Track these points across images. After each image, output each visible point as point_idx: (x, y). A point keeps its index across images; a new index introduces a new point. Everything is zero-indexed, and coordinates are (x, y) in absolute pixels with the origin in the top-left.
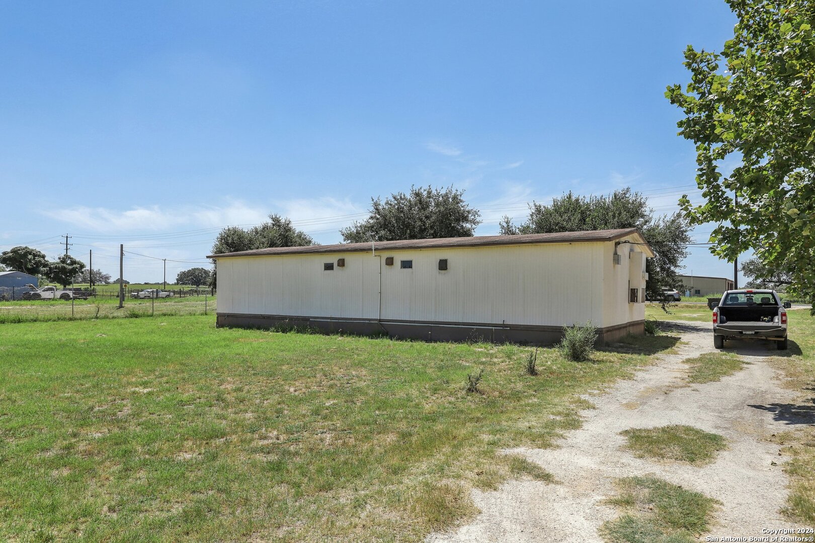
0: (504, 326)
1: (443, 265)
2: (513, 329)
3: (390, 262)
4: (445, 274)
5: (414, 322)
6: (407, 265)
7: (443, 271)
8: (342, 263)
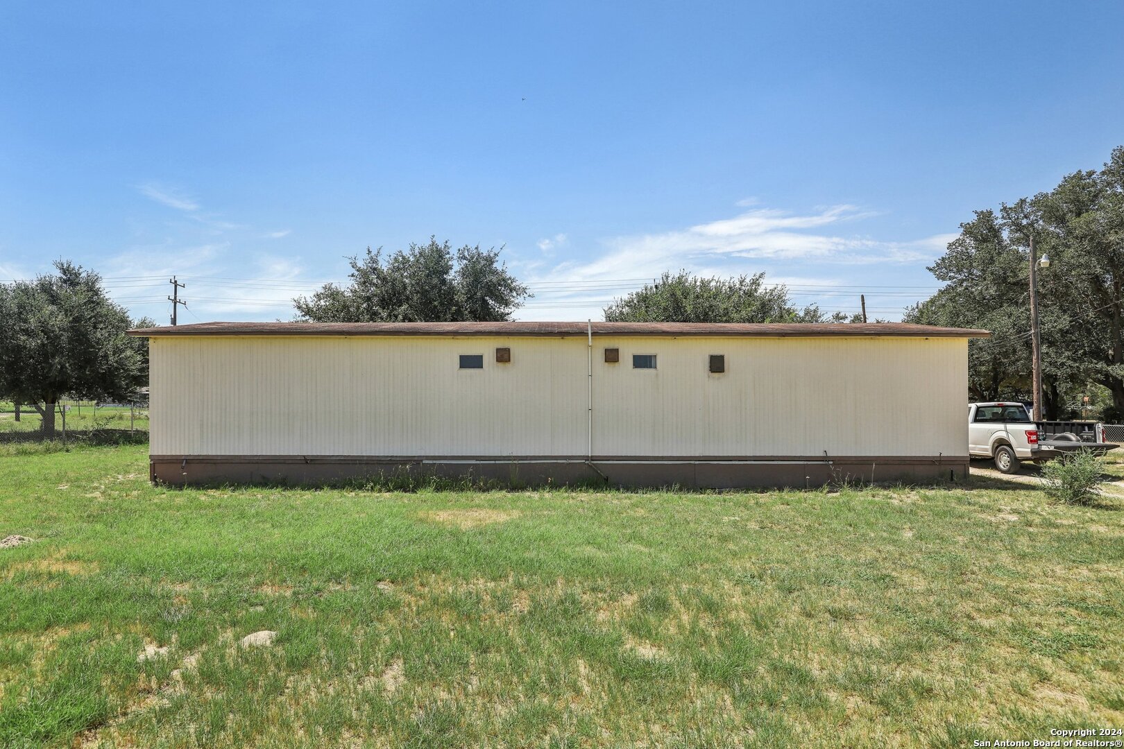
0: (826, 458)
1: (717, 364)
2: (839, 463)
3: (612, 356)
4: (719, 379)
5: (662, 458)
6: (643, 362)
7: (716, 375)
8: (503, 356)
